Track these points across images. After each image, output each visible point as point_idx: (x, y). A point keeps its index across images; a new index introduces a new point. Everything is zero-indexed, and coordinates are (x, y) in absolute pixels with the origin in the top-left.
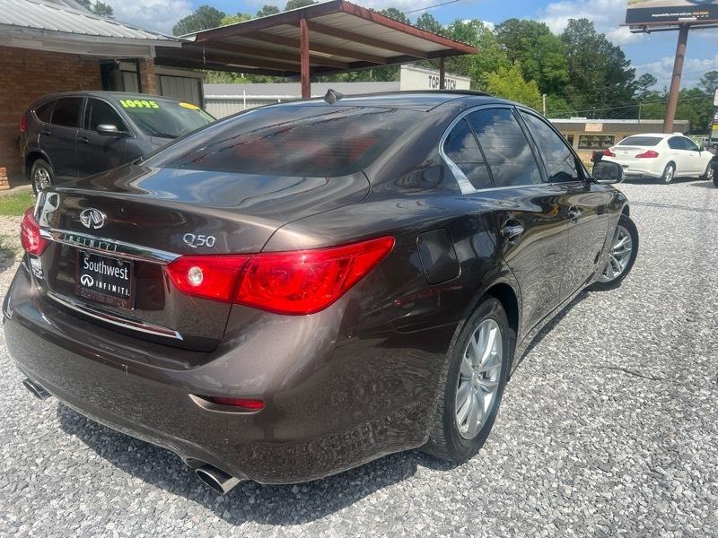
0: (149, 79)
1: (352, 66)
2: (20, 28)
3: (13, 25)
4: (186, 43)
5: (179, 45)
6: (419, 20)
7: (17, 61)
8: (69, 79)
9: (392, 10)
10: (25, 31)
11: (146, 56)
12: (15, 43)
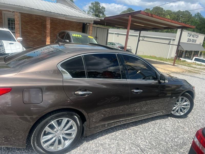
0: (91, 28)
1: (165, 28)
2: (59, 14)
3: (58, 13)
4: (101, 20)
5: (100, 20)
6: (195, 15)
7: (63, 21)
8: (75, 27)
9: (186, 11)
10: (61, 15)
11: (91, 23)
12: (59, 18)
